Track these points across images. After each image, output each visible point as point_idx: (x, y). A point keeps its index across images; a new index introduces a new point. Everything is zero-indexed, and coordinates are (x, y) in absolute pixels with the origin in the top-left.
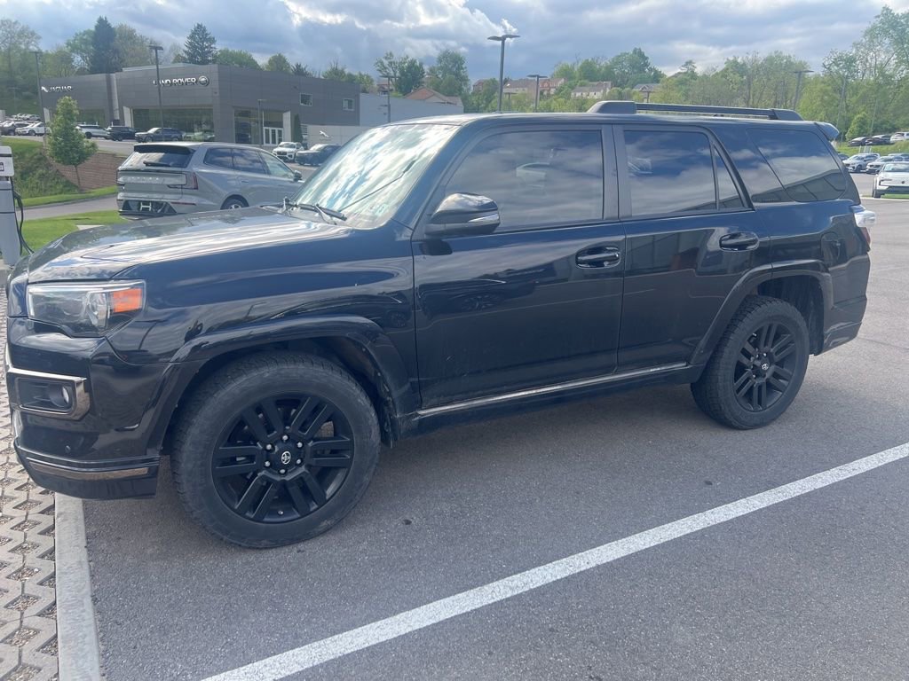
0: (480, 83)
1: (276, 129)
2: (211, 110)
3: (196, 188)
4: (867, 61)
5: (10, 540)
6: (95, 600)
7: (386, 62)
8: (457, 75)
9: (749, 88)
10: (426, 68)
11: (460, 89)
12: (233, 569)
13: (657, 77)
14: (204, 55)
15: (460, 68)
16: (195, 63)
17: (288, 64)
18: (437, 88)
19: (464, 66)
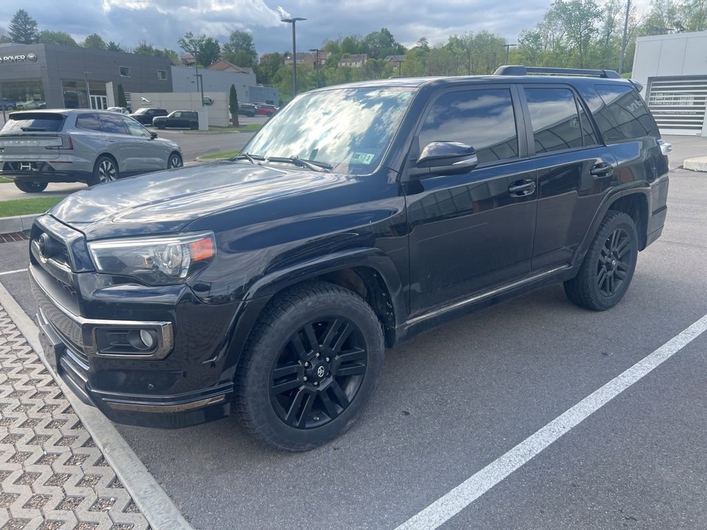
0: (266, 56)
1: (101, 97)
2: (41, 82)
3: (72, 148)
4: (547, 37)
5: (69, 476)
6: (188, 518)
7: (187, 41)
8: (247, 50)
9: (469, 58)
10: (221, 45)
11: (251, 61)
12: (290, 472)
13: (401, 51)
14: (28, 36)
15: (249, 45)
16: (19, 42)
17: (103, 42)
18: (232, 60)
19: (252, 43)
